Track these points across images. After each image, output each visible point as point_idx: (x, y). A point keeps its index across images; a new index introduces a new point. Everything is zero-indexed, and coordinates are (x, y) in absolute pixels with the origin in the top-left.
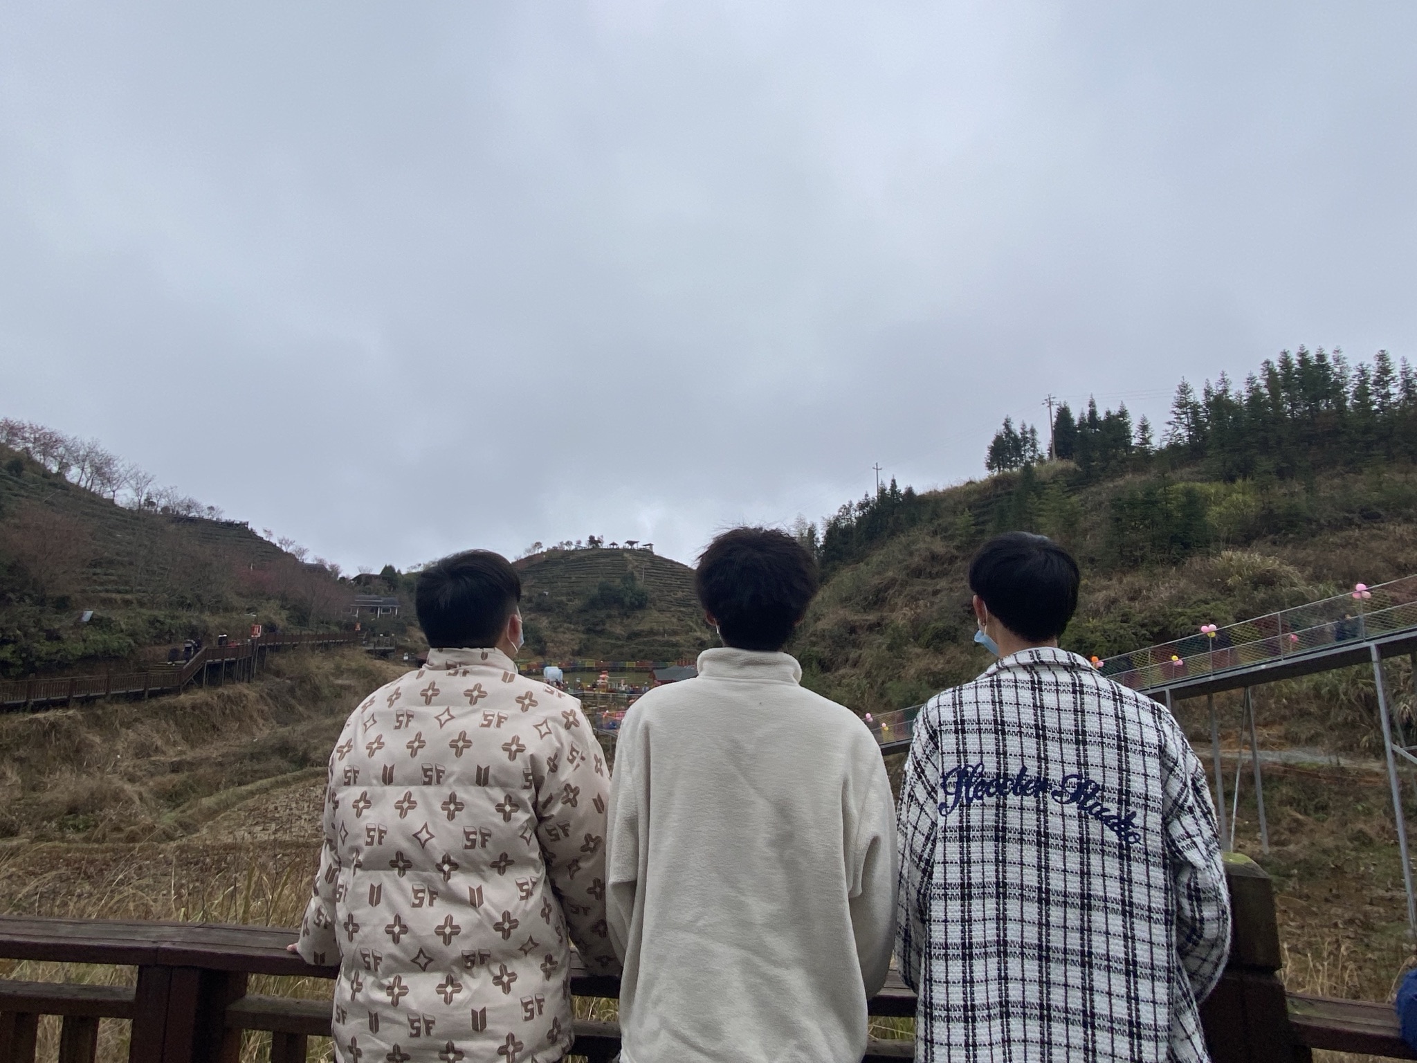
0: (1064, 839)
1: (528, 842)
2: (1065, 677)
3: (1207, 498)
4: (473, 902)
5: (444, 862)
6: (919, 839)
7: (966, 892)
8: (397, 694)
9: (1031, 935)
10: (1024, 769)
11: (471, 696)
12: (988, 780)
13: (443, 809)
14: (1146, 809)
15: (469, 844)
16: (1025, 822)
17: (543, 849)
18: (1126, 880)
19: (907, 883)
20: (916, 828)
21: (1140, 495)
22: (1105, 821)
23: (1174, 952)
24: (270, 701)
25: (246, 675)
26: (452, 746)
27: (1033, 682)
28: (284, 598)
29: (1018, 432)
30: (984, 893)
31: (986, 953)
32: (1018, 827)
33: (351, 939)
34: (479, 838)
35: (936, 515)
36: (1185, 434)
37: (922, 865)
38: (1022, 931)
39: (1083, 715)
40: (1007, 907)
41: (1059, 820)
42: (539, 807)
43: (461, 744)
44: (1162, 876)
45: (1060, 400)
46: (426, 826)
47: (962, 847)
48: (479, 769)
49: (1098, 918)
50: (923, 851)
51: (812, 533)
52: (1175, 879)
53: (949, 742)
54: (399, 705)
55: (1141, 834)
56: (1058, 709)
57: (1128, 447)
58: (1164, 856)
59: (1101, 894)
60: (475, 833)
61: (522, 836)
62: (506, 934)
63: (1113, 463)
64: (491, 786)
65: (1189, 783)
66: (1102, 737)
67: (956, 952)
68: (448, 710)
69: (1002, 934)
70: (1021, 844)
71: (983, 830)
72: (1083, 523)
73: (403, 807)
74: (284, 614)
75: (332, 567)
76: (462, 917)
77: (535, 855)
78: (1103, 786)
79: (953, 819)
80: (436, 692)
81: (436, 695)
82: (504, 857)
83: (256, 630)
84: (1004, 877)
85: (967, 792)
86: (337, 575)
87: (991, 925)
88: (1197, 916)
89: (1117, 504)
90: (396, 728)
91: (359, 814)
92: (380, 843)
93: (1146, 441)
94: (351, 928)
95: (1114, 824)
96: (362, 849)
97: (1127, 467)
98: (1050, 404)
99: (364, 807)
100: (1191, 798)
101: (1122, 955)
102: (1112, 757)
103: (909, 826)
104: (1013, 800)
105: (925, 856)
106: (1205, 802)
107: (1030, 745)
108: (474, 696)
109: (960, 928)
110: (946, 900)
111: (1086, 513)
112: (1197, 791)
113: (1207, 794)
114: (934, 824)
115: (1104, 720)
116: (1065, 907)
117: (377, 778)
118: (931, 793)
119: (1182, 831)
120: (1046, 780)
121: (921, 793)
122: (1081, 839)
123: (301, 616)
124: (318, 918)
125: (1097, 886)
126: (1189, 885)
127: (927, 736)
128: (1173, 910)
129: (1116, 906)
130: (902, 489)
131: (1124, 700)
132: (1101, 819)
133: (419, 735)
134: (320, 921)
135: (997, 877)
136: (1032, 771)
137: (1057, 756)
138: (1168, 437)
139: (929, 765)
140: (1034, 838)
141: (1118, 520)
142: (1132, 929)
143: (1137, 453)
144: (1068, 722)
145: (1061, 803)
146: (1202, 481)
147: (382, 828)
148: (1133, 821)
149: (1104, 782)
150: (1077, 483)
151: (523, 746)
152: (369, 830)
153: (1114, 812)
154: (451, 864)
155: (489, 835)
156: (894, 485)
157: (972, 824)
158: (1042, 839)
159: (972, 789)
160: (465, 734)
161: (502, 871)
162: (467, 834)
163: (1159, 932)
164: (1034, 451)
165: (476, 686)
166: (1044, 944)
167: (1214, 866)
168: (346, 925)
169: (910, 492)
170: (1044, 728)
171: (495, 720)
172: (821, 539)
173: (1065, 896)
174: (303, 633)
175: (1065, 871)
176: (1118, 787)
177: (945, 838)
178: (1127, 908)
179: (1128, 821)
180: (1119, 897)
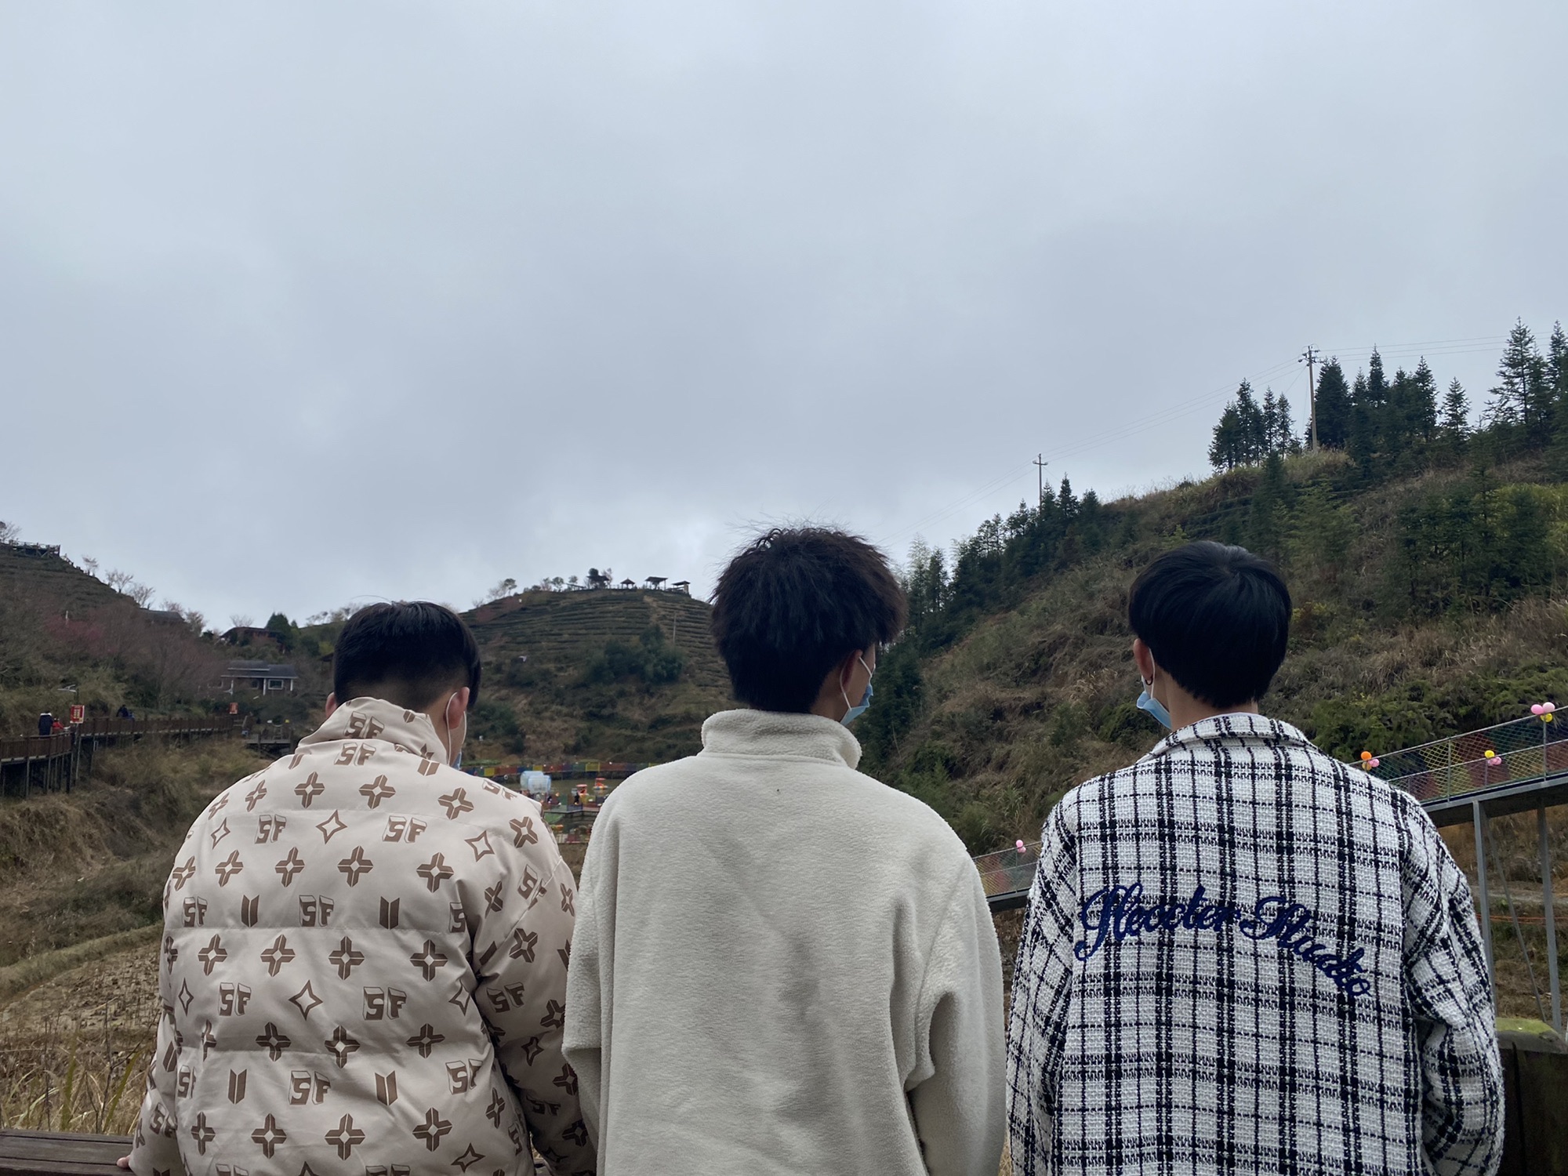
0: (1257, 990)
1: (464, 1010)
2: (1265, 756)
3: (1549, 508)
4: (383, 1097)
5: (336, 1039)
6: (1047, 994)
7: (1113, 1067)
8: (261, 791)
9: (1207, 1127)
10: (1200, 890)
11: (371, 794)
12: (1147, 907)
13: (333, 962)
14: (1378, 945)
15: (373, 1011)
16: (1200, 966)
17: (486, 1020)
18: (1348, 1048)
19: (1029, 1059)
20: (1041, 979)
21: (1445, 504)
22: (1319, 962)
23: (1418, 1150)
24: (101, 821)
25: (64, 781)
26: (342, 870)
27: (1218, 764)
28: (119, 665)
29: (1261, 405)
30: (1139, 1069)
31: (1141, 1155)
32: (1190, 973)
33: (202, 1150)
34: (387, 1003)
35: (1130, 535)
36: (1518, 409)
37: (1050, 1030)
38: (1194, 1123)
39: (1289, 810)
40: (1173, 1087)
41: (1250, 962)
42: (477, 960)
43: (356, 866)
44: (1401, 1041)
45: (1324, 356)
46: (308, 986)
47: (1108, 1004)
48: (384, 902)
49: (1305, 1104)
50: (1051, 1010)
51: (936, 563)
52: (1422, 1046)
53: (1092, 853)
54: (263, 807)
55: (1371, 980)
56: (1254, 803)
57: (1429, 426)
58: (1405, 1011)
59: (1312, 1068)
60: (382, 996)
61: (453, 1001)
62: (433, 1143)
63: (1406, 453)
64: (403, 928)
65: (1445, 905)
66: (1316, 841)
67: (1098, 1154)
68: (336, 815)
69: (1164, 1128)
70: (1194, 997)
71: (1138, 979)
72: (1356, 549)
73: (277, 957)
74: (120, 689)
75: (192, 615)
76: (365, 1118)
77: (476, 1027)
78: (1316, 912)
79: (1096, 964)
80: (319, 789)
81: (319, 793)
82: (427, 1030)
83: (77, 713)
84: (1169, 1046)
85: (1117, 924)
86: (199, 628)
87: (1150, 1115)
88: (1454, 1098)
89: (1409, 517)
90: (259, 841)
91: (208, 970)
92: (241, 1011)
93: (1457, 419)
94: (202, 1134)
95: (1331, 967)
96: (216, 1021)
97: (1427, 460)
98: (1311, 361)
99: (216, 959)
100: (1446, 927)
101: (1341, 1156)
102: (1329, 870)
103: (1032, 976)
104: (1182, 934)
105: (1055, 1017)
106: (1469, 934)
107: (1211, 856)
108: (376, 794)
109: (1104, 1118)
110: (1084, 1080)
111: (1361, 531)
112: (1457, 917)
113: (1472, 922)
114: (1068, 972)
115: (1320, 817)
116: (1257, 1087)
117: (232, 915)
118: (1065, 926)
119: (1431, 975)
120: (1232, 905)
121: (1050, 928)
122: (1282, 989)
123: (145, 691)
124: (156, 1121)
125: (1304, 1057)
126: (1441, 1054)
127: (1061, 846)
128: (1416, 1091)
129: (1332, 1086)
130: (1078, 494)
131: (1352, 787)
132: (1312, 960)
133: (294, 852)
134: (159, 1125)
135: (1158, 1046)
136: (1212, 893)
137: (1250, 870)
138: (1493, 412)
139: (1063, 887)
140: (1213, 988)
141: (1409, 542)
142: (1356, 1118)
143: (1443, 439)
144: (1267, 821)
145: (1254, 937)
146: (1542, 481)
147: (242, 989)
148: (1360, 962)
149: (1317, 907)
150: (1347, 485)
151: (450, 869)
152: (224, 993)
153: (1331, 950)
154: (345, 1041)
155: (404, 999)
156: (1066, 488)
157: (1122, 970)
158: (1225, 990)
159: (1124, 921)
160: (362, 851)
161: (425, 1050)
162: (370, 998)
163: (1396, 1122)
164: (1284, 436)
165: (378, 779)
166: (1226, 1140)
167: (1478, 1025)
168: (195, 1129)
169: (1091, 498)
170: (1232, 829)
171: (407, 829)
172: (951, 574)
173: (1258, 1071)
174: (150, 717)
175: (1257, 1035)
176: (1337, 913)
177: (1083, 991)
178: (1349, 1088)
179: (1352, 962)
180: (1338, 1073)
